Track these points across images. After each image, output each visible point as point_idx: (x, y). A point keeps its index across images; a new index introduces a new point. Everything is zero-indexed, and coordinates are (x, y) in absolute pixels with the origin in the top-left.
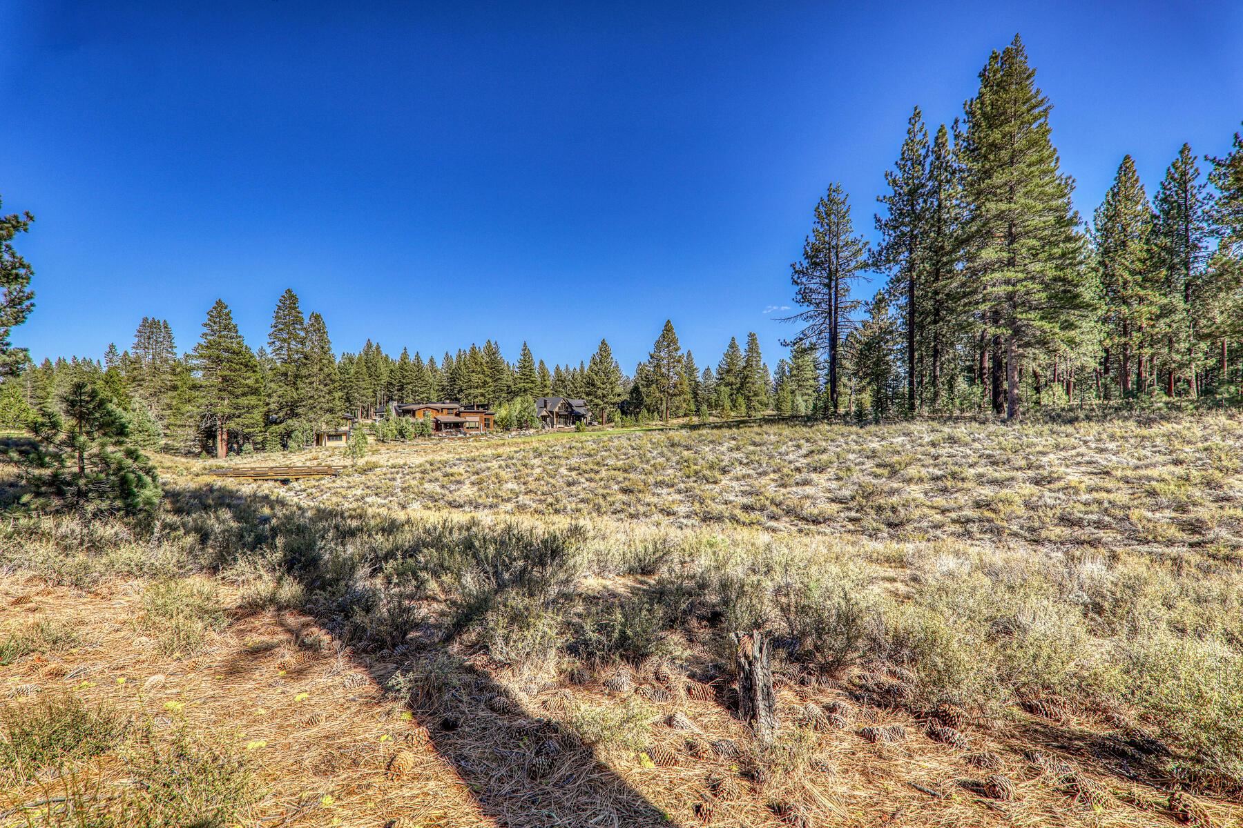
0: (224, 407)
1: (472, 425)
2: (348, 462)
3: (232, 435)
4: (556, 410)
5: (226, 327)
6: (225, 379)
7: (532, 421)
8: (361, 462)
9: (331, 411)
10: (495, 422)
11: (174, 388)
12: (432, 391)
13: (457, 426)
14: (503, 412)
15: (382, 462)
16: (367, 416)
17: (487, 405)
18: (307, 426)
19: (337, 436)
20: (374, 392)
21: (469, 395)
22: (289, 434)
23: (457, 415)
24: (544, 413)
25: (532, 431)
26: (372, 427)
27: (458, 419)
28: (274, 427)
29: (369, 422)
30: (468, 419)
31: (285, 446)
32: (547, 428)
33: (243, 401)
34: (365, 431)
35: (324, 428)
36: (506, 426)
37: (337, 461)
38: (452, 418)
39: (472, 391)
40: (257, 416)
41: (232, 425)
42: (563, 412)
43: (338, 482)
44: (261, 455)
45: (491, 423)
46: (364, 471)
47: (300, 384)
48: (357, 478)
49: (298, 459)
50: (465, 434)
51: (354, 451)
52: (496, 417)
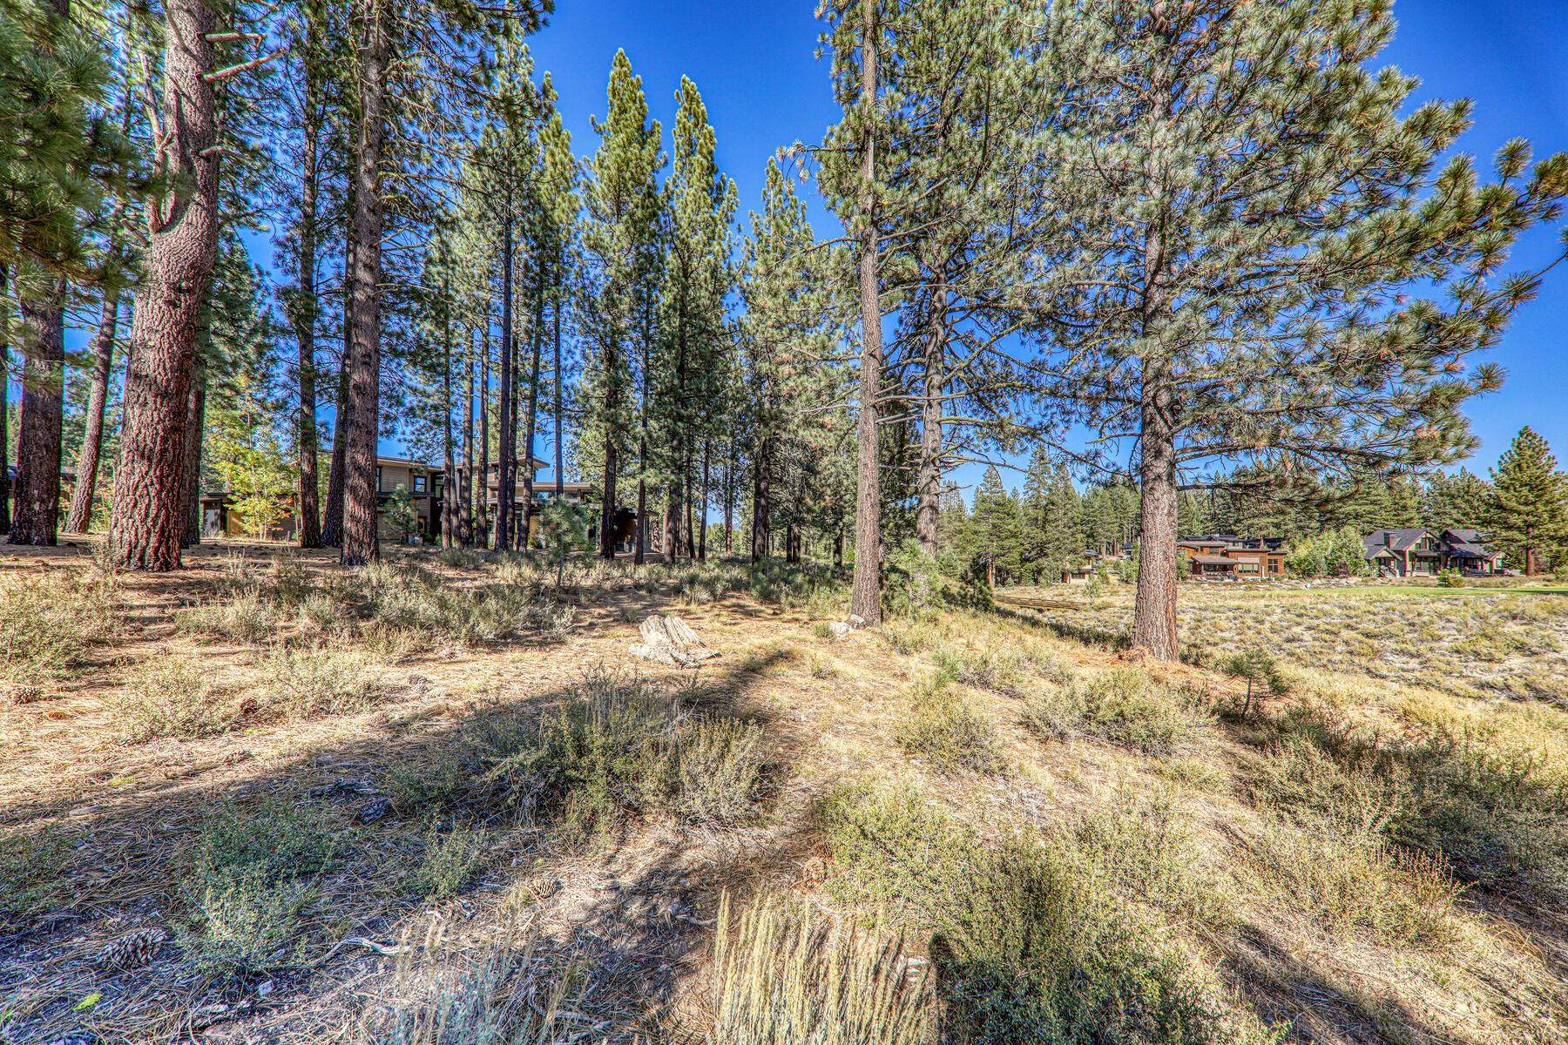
0: (994, 548)
1: (1249, 568)
2: (1088, 600)
3: (999, 570)
4: (1412, 548)
5: (995, 485)
6: (994, 526)
7: (1356, 565)
8: (1098, 601)
9: (1074, 551)
10: (1288, 564)
11: (961, 532)
12: (1195, 522)
13: (1225, 568)
14: (1302, 552)
15: (1118, 604)
16: (1113, 553)
17: (1279, 540)
18: (1054, 564)
19: (1081, 574)
20: (1121, 526)
21: (1251, 525)
22: (1039, 571)
23: (1225, 554)
24: (1384, 554)
25: (1353, 580)
26: (1117, 566)
27: (1224, 560)
28: (1028, 565)
29: (1114, 559)
30: (1240, 559)
31: (1036, 581)
32: (1389, 576)
33: (1007, 543)
34: (1109, 570)
35: (1068, 566)
36: (1306, 571)
37: (1079, 599)
38: (1218, 559)
39: (1255, 521)
40: (1016, 556)
41: (999, 562)
42: (1427, 551)
43: (1078, 615)
44: (1019, 588)
45: (1281, 567)
46: (1099, 609)
47: (1048, 528)
48: (1093, 614)
49: (1048, 594)
50: (1236, 579)
51: (1092, 591)
52: (1291, 557)
